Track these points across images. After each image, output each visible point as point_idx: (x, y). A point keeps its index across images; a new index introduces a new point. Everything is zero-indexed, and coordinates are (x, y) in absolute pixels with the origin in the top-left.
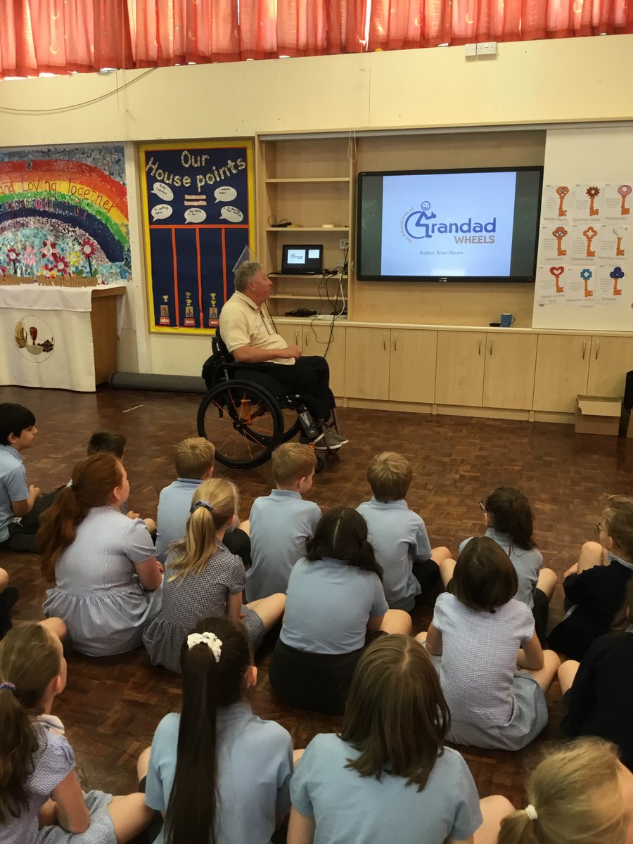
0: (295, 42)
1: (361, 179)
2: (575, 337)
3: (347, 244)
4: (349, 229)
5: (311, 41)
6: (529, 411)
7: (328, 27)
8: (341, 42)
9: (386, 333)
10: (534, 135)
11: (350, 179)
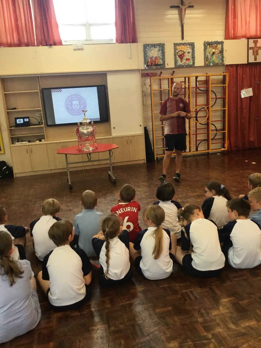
0: (6, 42)
1: (43, 91)
2: (124, 137)
3: (41, 114)
4: (41, 108)
5: (12, 41)
6: (114, 163)
7: (19, 36)
8: (25, 42)
9: (62, 144)
10: (103, 75)
11: (39, 91)
